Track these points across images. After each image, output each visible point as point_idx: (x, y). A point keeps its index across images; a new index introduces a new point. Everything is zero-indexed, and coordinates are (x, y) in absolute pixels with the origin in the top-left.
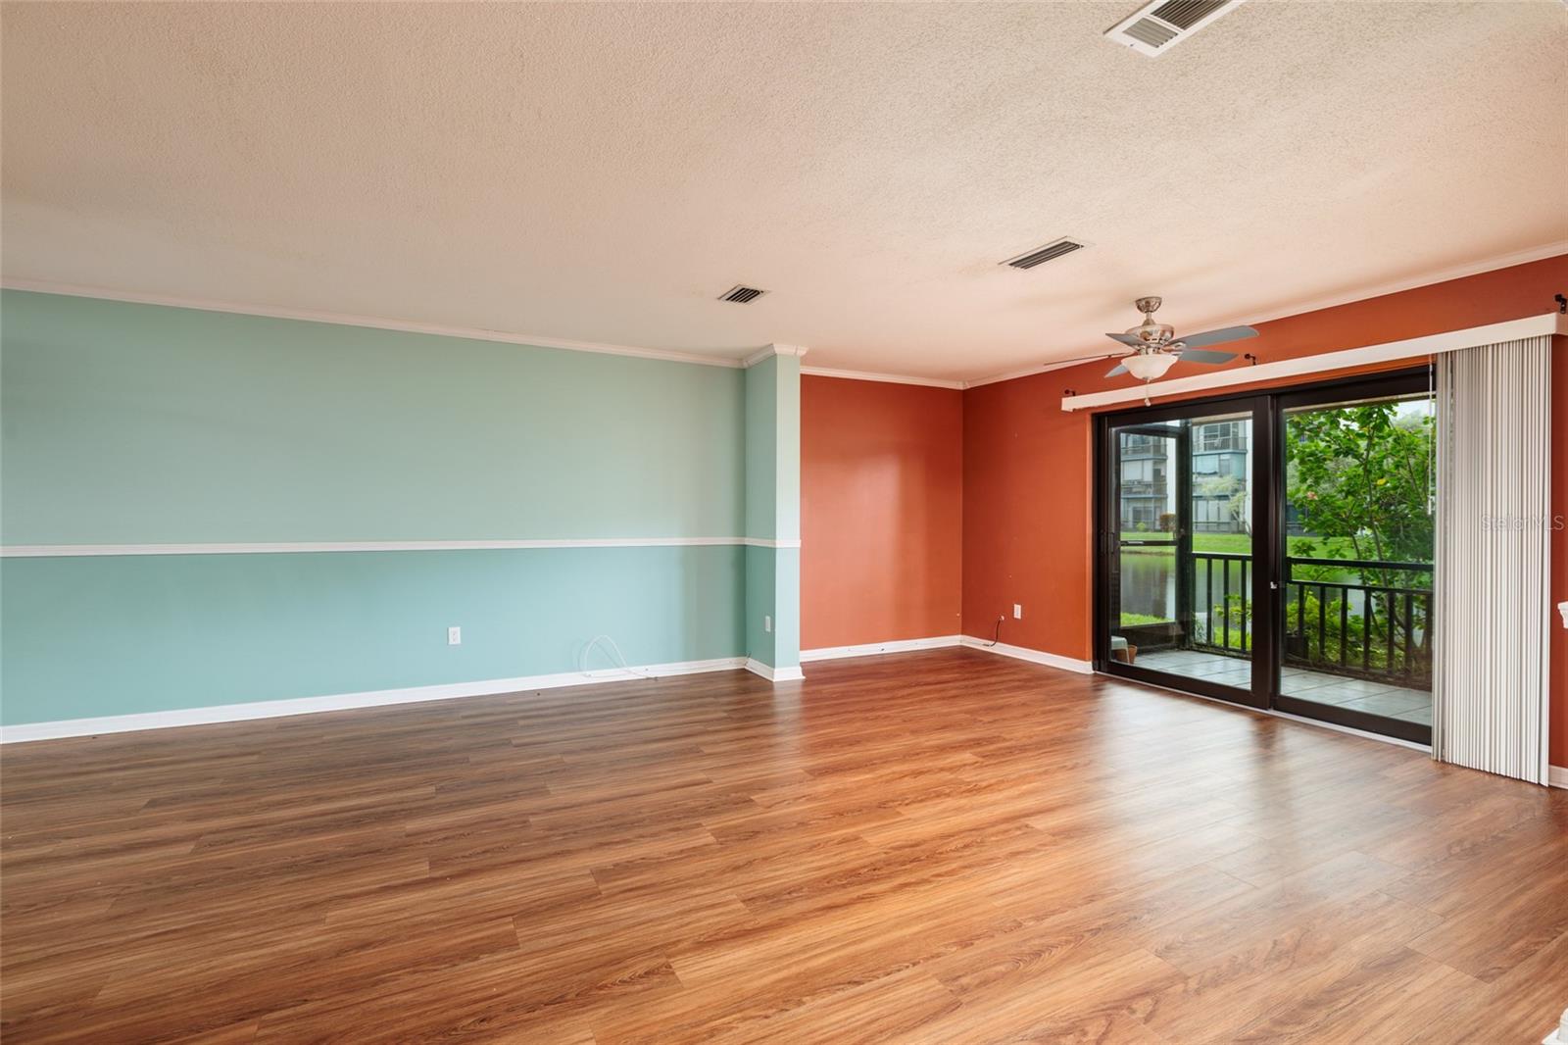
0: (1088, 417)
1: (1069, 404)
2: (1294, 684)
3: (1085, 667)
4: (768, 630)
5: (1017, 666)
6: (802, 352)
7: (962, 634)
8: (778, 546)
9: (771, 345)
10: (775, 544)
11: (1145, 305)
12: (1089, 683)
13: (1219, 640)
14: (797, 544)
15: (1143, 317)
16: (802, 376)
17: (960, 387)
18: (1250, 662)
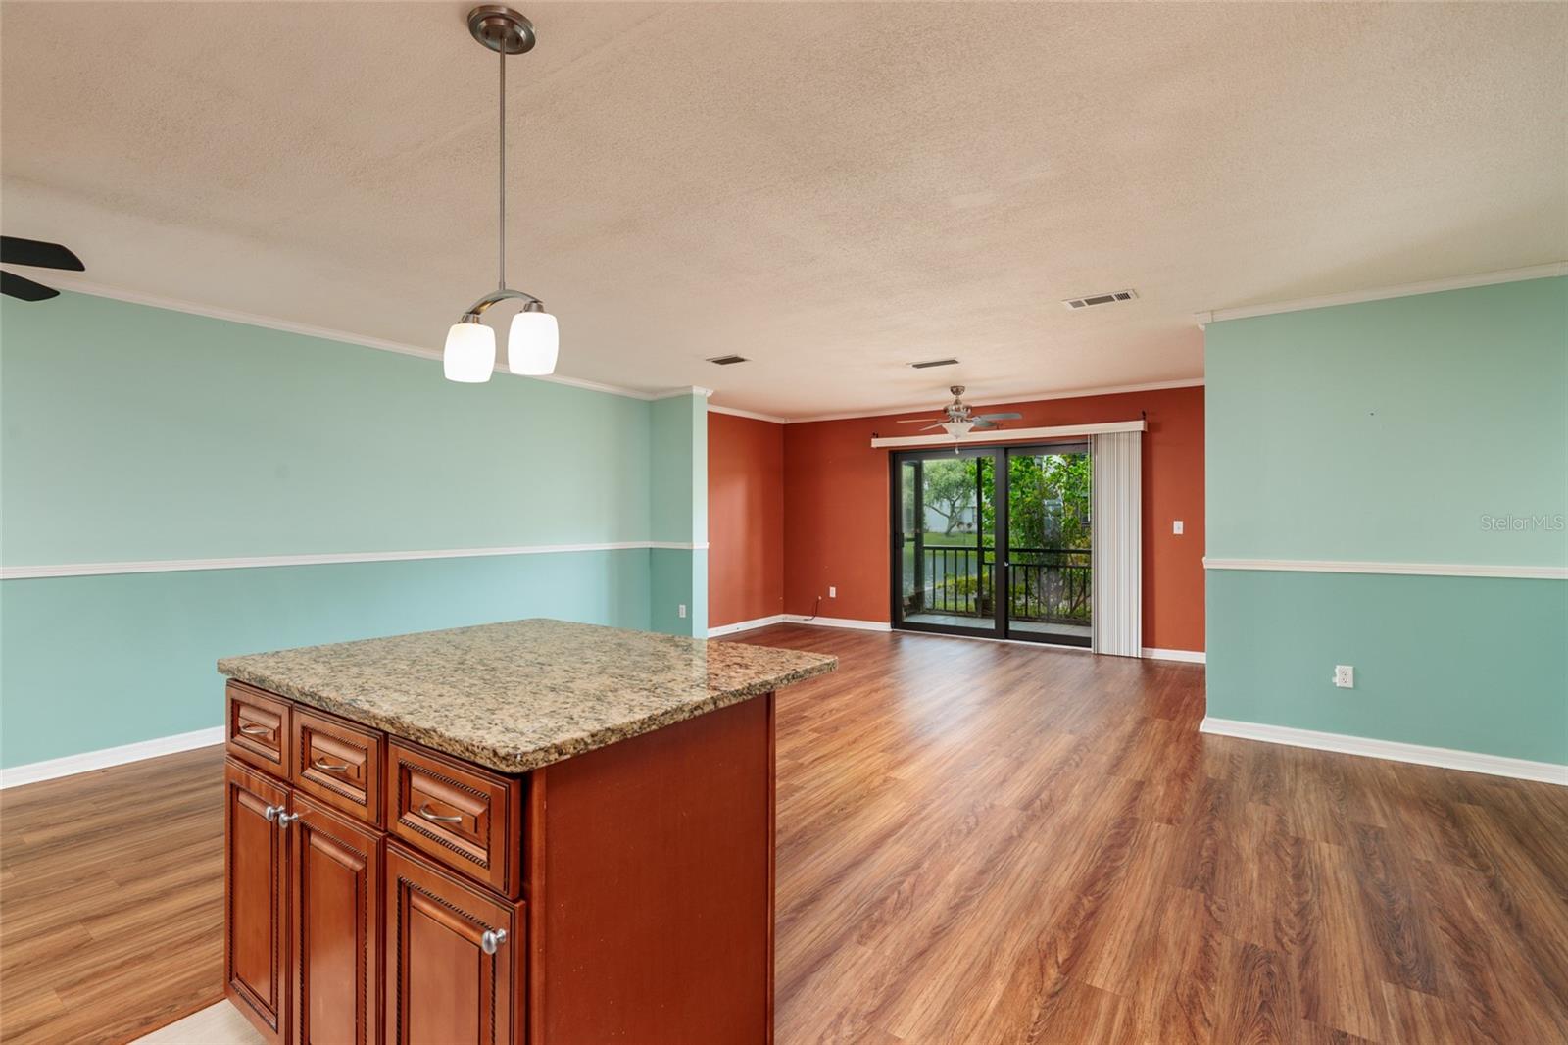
0: (887, 455)
1: (876, 443)
2: (1015, 626)
3: (885, 627)
4: (683, 615)
5: (838, 632)
6: (709, 394)
7: (784, 613)
8: (695, 547)
9: (691, 387)
10: (692, 546)
11: (956, 390)
12: (887, 638)
13: (940, 605)
14: (706, 545)
15: (954, 397)
16: (709, 412)
17: (782, 421)
18: (993, 620)
